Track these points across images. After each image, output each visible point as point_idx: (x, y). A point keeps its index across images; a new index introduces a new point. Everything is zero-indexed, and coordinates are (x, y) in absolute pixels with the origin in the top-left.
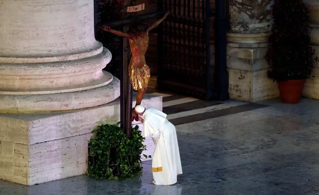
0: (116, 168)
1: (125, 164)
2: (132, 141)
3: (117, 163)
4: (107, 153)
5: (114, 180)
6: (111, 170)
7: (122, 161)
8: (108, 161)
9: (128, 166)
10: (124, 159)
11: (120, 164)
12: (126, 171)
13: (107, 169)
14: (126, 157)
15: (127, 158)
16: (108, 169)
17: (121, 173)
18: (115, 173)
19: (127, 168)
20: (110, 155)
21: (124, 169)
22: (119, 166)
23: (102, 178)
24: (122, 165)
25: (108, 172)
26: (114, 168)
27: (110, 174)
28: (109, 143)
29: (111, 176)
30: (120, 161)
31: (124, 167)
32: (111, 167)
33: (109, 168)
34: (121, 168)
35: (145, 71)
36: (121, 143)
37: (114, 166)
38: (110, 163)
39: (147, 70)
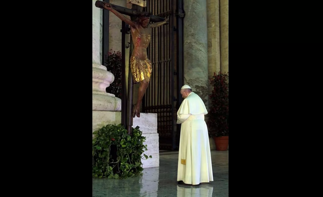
0: (117, 166)
1: (126, 163)
2: (133, 139)
3: (117, 161)
4: (107, 150)
5: (115, 179)
6: (111, 168)
7: (123, 159)
8: (108, 158)
9: (129, 164)
10: (125, 157)
11: (120, 162)
12: (127, 170)
13: (106, 167)
14: (127, 155)
15: (128, 157)
16: (108, 167)
17: (121, 172)
18: (115, 171)
19: (128, 167)
20: (110, 153)
21: (125, 168)
22: (120, 164)
23: (101, 176)
24: (123, 163)
25: (108, 170)
26: (114, 166)
27: (110, 172)
28: (109, 140)
29: (111, 174)
30: (121, 159)
31: (124, 165)
32: (111, 165)
33: (110, 166)
34: (122, 166)
35: (148, 64)
36: (122, 140)
37: (114, 164)
38: (110, 160)
39: (149, 63)
